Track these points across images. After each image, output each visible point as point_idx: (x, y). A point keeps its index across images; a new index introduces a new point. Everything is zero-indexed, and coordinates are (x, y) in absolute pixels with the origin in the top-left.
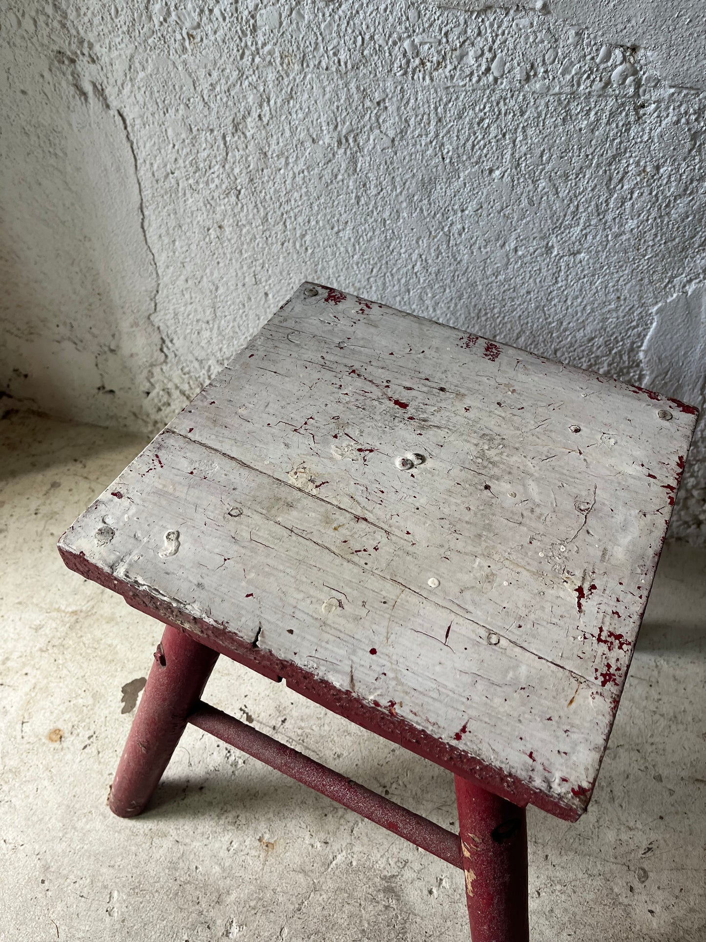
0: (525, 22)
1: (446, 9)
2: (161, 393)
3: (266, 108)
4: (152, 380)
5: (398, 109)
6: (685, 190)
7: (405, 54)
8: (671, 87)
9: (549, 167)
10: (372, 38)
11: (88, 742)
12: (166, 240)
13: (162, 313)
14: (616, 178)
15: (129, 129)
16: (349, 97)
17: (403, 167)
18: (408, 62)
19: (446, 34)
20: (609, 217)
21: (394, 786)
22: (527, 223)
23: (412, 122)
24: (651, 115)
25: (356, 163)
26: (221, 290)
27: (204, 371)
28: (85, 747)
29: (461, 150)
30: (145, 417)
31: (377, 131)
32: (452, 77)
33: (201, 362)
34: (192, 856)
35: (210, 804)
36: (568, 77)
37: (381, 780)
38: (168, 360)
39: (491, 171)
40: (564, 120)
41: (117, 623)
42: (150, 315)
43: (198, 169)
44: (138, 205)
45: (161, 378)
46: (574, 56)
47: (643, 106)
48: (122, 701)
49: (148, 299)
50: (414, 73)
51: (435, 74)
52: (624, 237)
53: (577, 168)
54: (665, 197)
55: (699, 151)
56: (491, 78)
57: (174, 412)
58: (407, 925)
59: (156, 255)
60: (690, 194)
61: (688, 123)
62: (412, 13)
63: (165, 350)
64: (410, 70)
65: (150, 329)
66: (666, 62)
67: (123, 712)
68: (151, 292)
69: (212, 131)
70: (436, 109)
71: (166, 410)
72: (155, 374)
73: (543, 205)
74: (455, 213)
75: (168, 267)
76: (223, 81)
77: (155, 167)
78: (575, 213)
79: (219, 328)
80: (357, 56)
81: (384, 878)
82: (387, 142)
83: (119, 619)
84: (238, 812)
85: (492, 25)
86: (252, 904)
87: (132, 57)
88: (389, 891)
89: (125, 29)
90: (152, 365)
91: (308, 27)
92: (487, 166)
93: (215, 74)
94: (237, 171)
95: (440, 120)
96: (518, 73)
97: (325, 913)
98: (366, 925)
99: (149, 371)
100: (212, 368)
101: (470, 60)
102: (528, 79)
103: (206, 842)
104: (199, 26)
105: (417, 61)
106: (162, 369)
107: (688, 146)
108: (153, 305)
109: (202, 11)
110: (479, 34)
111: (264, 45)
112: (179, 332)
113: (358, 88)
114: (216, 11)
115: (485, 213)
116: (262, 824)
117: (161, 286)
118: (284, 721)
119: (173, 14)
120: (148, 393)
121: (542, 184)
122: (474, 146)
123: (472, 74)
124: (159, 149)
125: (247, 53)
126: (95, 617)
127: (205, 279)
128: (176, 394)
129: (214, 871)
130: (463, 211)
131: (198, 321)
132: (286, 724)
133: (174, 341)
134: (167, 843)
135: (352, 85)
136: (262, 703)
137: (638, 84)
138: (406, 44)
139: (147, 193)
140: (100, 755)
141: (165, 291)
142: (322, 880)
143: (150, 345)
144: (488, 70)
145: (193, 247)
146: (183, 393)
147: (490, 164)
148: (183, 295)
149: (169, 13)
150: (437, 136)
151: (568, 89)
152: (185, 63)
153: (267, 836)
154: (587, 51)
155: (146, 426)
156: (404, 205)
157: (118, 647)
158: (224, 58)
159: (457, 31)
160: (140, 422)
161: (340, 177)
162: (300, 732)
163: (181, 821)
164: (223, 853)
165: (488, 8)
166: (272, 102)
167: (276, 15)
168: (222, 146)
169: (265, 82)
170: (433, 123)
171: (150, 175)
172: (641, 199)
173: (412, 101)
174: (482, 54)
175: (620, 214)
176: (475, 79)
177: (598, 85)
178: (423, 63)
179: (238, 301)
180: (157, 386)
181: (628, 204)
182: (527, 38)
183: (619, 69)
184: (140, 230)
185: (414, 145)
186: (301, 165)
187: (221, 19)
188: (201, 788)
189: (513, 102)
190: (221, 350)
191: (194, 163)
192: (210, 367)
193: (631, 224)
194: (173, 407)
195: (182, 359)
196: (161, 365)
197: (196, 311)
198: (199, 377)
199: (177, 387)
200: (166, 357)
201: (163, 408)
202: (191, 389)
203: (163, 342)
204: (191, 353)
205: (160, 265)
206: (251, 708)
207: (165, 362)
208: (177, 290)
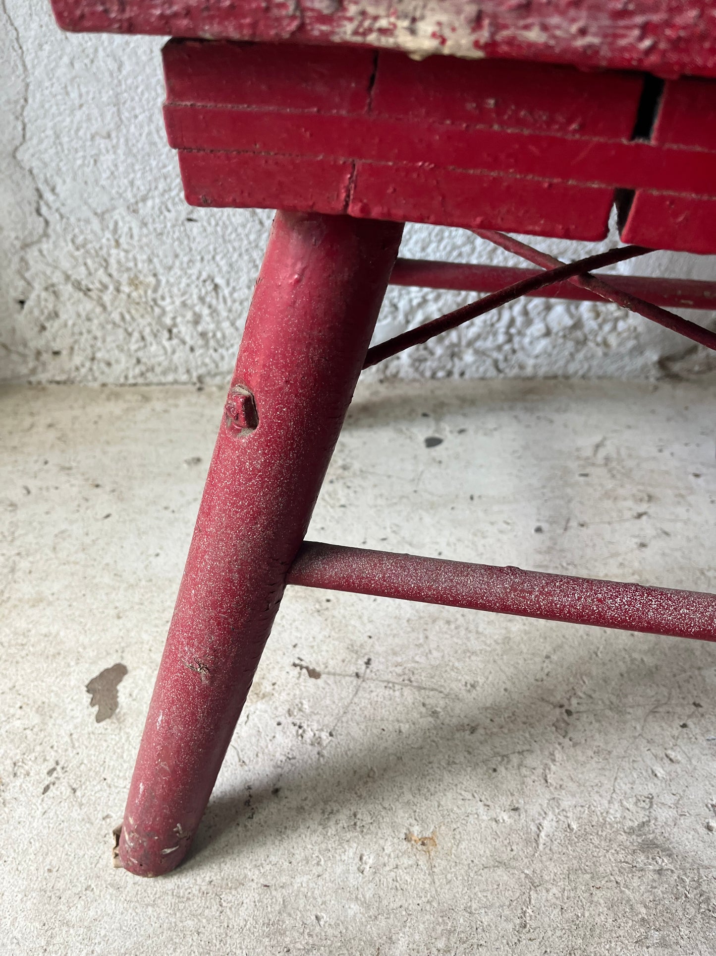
2: (44, 294)
4: (28, 275)
11: (48, 780)
13: (35, 141)
21: (574, 701)
26: (127, 68)
27: (108, 235)
28: (46, 789)
30: (21, 349)
33: (101, 216)
34: (302, 902)
35: (300, 810)
37: (552, 699)
38: (50, 230)
41: (50, 604)
42: (16, 149)
45: (41, 267)
48: (92, 704)
49: (12, 117)
57: (66, 325)
58: (704, 887)
59: (20, 31)
63: (44, 210)
65: (17, 176)
67: (99, 719)
68: (16, 102)
71: (53, 327)
72: (31, 262)
75: (40, 46)
79: (127, 141)
81: (631, 831)
83: (51, 598)
84: (353, 809)
86: (441, 944)
88: (648, 846)
90: (25, 246)
97: (569, 915)
98: (643, 910)
99: (22, 259)
100: (120, 224)
103: (316, 870)
106: (41, 251)
108: (20, 128)
112: (64, 169)
116: (401, 813)
117: (31, 87)
118: (368, 663)
120: (22, 303)
126: (9, 605)
127: (101, 53)
128: (67, 290)
129: (351, 913)
131: (93, 138)
132: (374, 665)
133: (58, 190)
134: (249, 896)
136: (324, 648)
140: (78, 793)
141: (38, 95)
142: (538, 866)
143: (19, 204)
146: (77, 286)
148: (67, 93)
153: (416, 830)
155: (25, 362)
157: (62, 634)
160: (15, 357)
162: (399, 670)
163: (260, 854)
164: (354, 879)
180: (36, 285)
188: (276, 791)
190: (132, 183)
192: (116, 223)
194: (63, 316)
195: (73, 220)
196: (39, 241)
197: (89, 119)
198: (101, 248)
199: (68, 278)
200: (47, 223)
201: (47, 325)
202: (90, 274)
203: (41, 196)
204: (86, 203)
205: (28, 46)
206: (310, 660)
207: (46, 235)
208: (57, 88)
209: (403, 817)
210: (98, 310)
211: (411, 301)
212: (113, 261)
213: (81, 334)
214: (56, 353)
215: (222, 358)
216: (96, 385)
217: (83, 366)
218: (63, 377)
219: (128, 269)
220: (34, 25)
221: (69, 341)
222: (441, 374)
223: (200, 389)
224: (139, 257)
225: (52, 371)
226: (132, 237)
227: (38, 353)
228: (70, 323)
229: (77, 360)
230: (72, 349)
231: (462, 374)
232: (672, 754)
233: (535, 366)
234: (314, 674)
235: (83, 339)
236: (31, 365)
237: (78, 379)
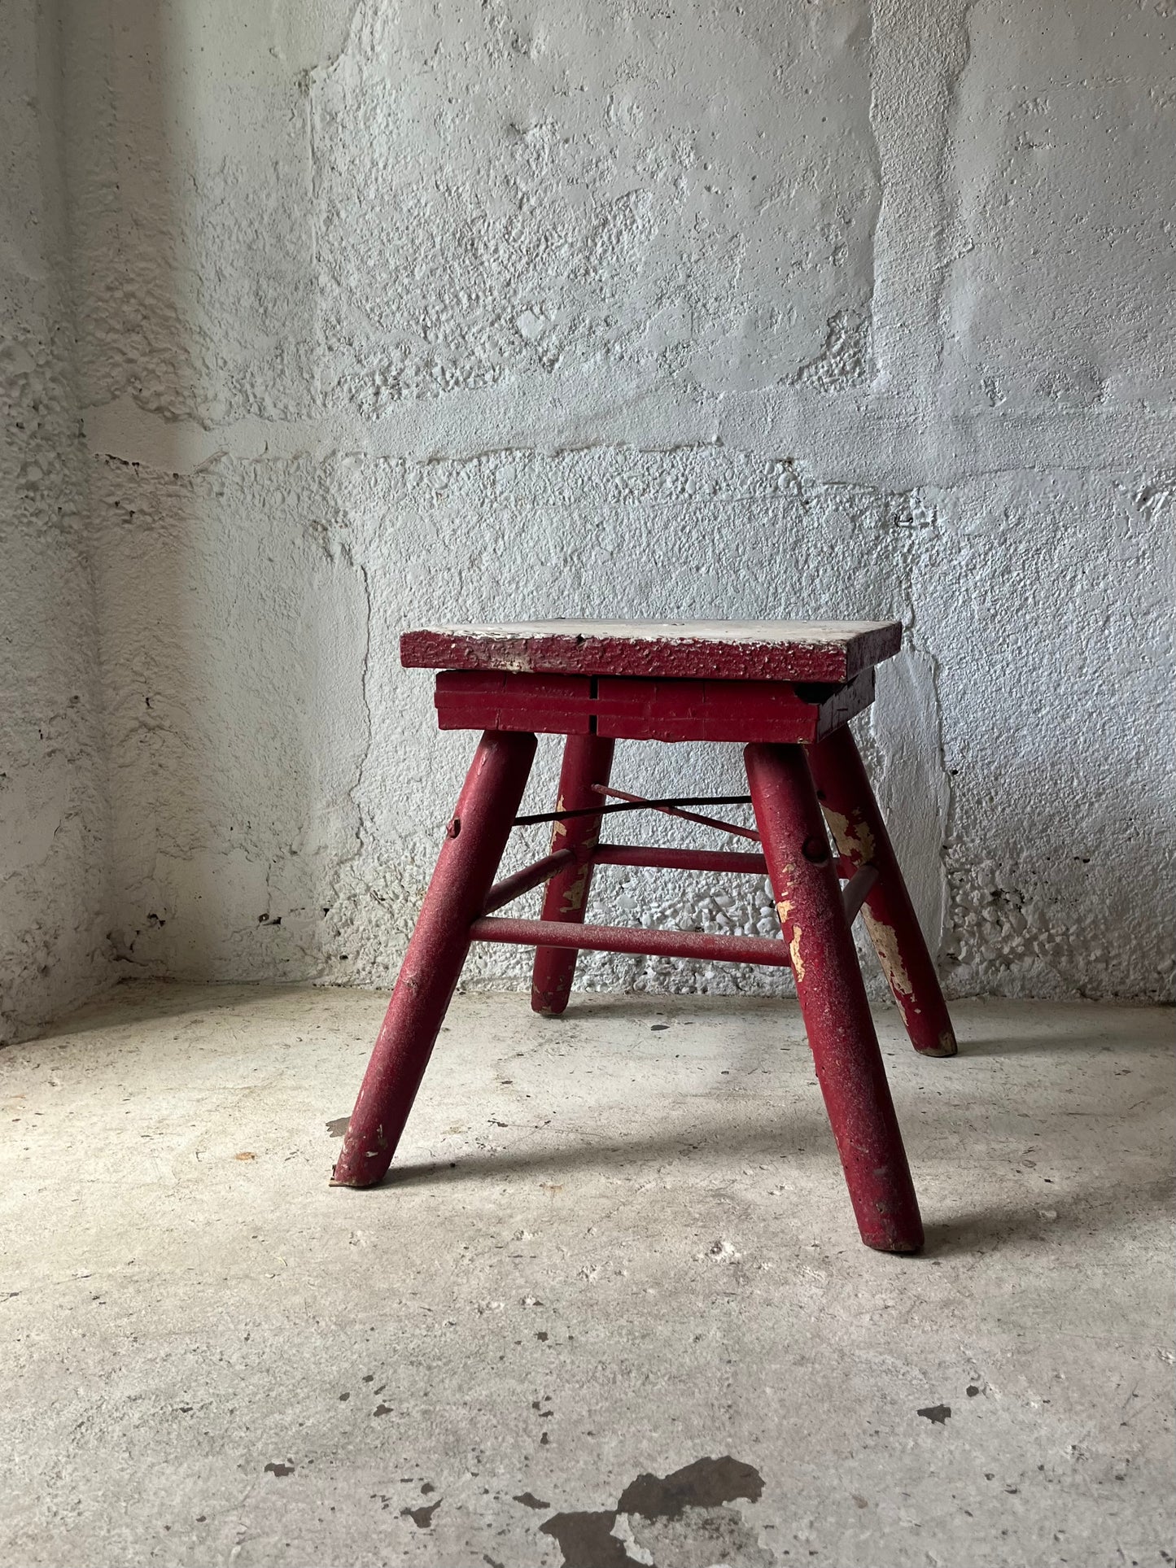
0: (707, 453)
1: (646, 452)
2: (346, 903)
3: (501, 542)
4: (337, 886)
5: (615, 528)
6: (860, 563)
7: (617, 486)
8: (824, 484)
9: (745, 558)
10: (590, 479)
11: (291, 1156)
12: (386, 689)
13: (367, 783)
14: (801, 561)
15: (369, 581)
16: (573, 523)
17: (622, 575)
18: (620, 492)
19: (648, 469)
20: (805, 594)
21: (702, 1144)
22: (737, 610)
23: (627, 537)
24: (815, 508)
25: (580, 578)
27: (407, 853)
28: (288, 1159)
29: (670, 554)
30: (315, 952)
31: (597, 548)
32: (656, 499)
33: (404, 839)
34: (455, 1202)
35: (468, 1173)
36: (745, 487)
37: (685, 1142)
38: (363, 850)
39: (698, 569)
40: (749, 519)
41: (307, 1090)
42: (352, 789)
43: (432, 607)
44: (363, 656)
45: (349, 879)
46: (747, 472)
47: (807, 503)
48: (327, 1131)
49: (354, 767)
50: (625, 499)
51: (642, 498)
52: (822, 611)
53: (768, 556)
54: (846, 572)
55: (860, 530)
56: (687, 495)
57: (357, 931)
58: (749, 1211)
59: (372, 710)
60: (865, 566)
61: (845, 509)
62: (620, 458)
63: (362, 834)
64: (621, 498)
65: (348, 808)
66: (815, 467)
67: (333, 1136)
68: (359, 756)
69: (449, 569)
70: (646, 523)
71: (347, 932)
72: (342, 876)
73: (747, 592)
74: (672, 610)
75: (383, 721)
76: (464, 526)
77: (389, 613)
78: (775, 593)
79: (433, 784)
80: (578, 492)
81: (710, 1190)
82: (606, 556)
83: (308, 1087)
84: (508, 1174)
85: (681, 459)
86: (545, 1220)
87: (384, 516)
88: (720, 1196)
89: (381, 494)
90: (341, 862)
91: (539, 476)
92: (693, 564)
93: (457, 521)
94: (469, 602)
95: (650, 532)
96: (707, 489)
97: (643, 1215)
98: (698, 1215)
99: (336, 873)
101: (669, 484)
102: (715, 492)
103: (470, 1193)
104: (446, 486)
105: (627, 491)
106: (352, 867)
107: (850, 526)
108: (358, 774)
109: (451, 474)
110: (673, 466)
111: (502, 493)
112: (383, 804)
113: (580, 516)
114: (463, 474)
115: (698, 606)
116: (542, 1177)
117: (372, 747)
118: (547, 1122)
119: (426, 480)
120: (326, 910)
121: (743, 573)
122: (680, 549)
123: (671, 494)
124: (396, 595)
125: (487, 500)
127: (424, 726)
128: (365, 899)
129: (488, 1207)
130: (678, 608)
131: (409, 782)
132: (552, 1124)
133: (376, 819)
135: (576, 515)
137: (800, 488)
138: (617, 480)
139: (375, 643)
140: (310, 1161)
141: (375, 752)
142: (632, 1198)
143: (344, 828)
144: (683, 490)
145: (416, 691)
146: (375, 896)
147: (696, 562)
148: (396, 751)
149: (421, 479)
150: (649, 545)
151: (748, 496)
152: (431, 516)
153: (550, 1183)
154: (756, 467)
155: (315, 964)
156: (626, 610)
158: (467, 506)
159: (655, 466)
160: (308, 959)
161: (566, 593)
162: (571, 1126)
164: (496, 1197)
165: (677, 447)
166: (506, 537)
167: (512, 470)
168: (458, 581)
169: (501, 522)
170: (644, 535)
171: (382, 621)
172: (828, 575)
173: (626, 520)
174: (677, 479)
175: (813, 591)
176: (674, 497)
177: (769, 490)
178: (631, 492)
179: (458, 744)
180: (342, 895)
181: (817, 581)
182: (709, 464)
183: (783, 476)
184: (361, 683)
185: (630, 555)
186: (531, 587)
187: (466, 478)
188: (453, 1165)
189: (706, 511)
190: (432, 814)
191: (429, 603)
192: (415, 844)
193: (825, 598)
194: (357, 922)
195: (382, 842)
196: (352, 859)
197: (408, 769)
198: (399, 864)
199: (368, 888)
200: (362, 843)
201: (342, 931)
202: (387, 886)
203: (362, 824)
204: (395, 828)
205: (375, 720)
206: (500, 1119)
207: (359, 854)
208: (390, 748)
209: (542, 1179)
210: (388, 916)
211: (652, 916)
212: (406, 875)
213: (368, 939)
214: (345, 957)
215: (486, 964)
216: (372, 988)
217: (364, 970)
218: (345, 979)
219: (418, 882)
220: (382, 708)
221: (355, 946)
222: (684, 990)
223: (462, 994)
224: (427, 872)
225: (338, 973)
226: (425, 855)
227: (329, 957)
228: (361, 928)
229: (360, 964)
230: (358, 952)
231: (704, 990)
232: (765, 1167)
233: (771, 985)
234: (503, 1125)
235: (369, 944)
236: (320, 967)
237: (357, 982)
